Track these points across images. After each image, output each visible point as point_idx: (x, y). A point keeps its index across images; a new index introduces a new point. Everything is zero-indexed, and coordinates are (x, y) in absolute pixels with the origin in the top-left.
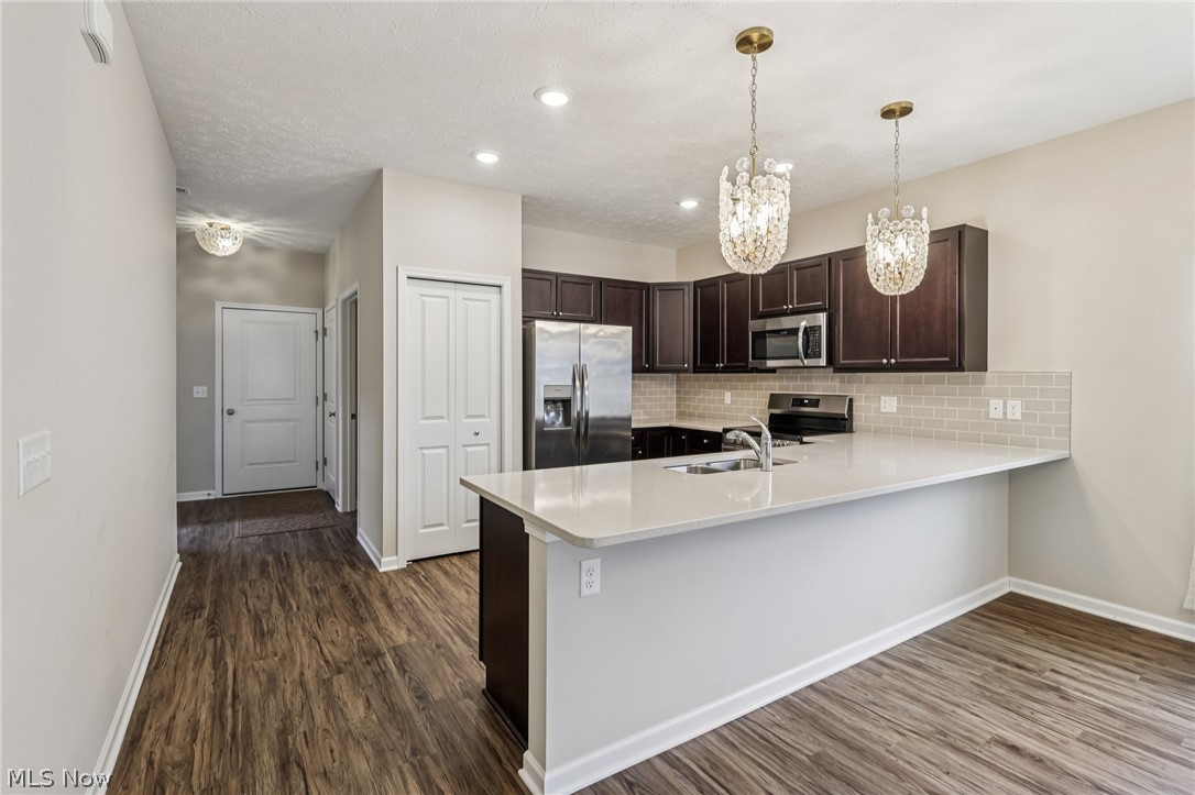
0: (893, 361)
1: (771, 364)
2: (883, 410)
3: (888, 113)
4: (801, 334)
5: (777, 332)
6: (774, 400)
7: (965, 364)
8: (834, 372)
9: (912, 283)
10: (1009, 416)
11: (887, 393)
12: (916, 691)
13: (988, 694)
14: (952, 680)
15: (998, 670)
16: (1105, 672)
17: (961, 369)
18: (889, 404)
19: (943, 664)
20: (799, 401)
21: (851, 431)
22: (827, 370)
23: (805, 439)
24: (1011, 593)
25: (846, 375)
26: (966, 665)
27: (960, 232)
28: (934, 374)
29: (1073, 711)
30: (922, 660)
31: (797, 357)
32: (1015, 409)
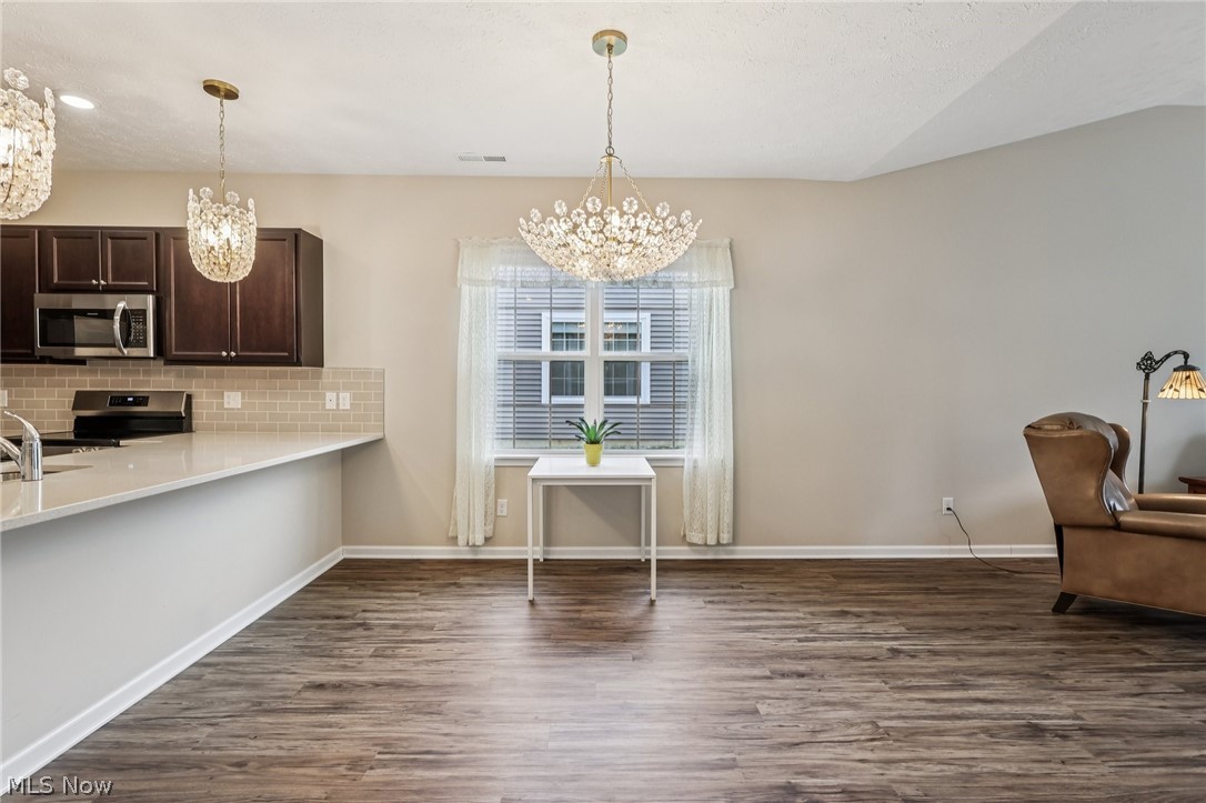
0: (233, 354)
1: (80, 352)
2: (226, 406)
3: (211, 88)
4: (117, 318)
5: (83, 313)
6: (82, 399)
7: (302, 359)
8: (165, 364)
9: (241, 273)
10: (341, 407)
11: (232, 389)
12: (238, 676)
13: (307, 650)
14: (277, 652)
15: (321, 627)
16: (399, 599)
17: (298, 363)
18: (233, 400)
19: (269, 641)
20: (119, 399)
21: (190, 430)
22: (157, 362)
23: (122, 442)
24: (345, 560)
25: (184, 368)
26: (293, 634)
27: (297, 235)
28: (278, 368)
29: (372, 636)
30: (251, 645)
31: (113, 345)
32: (345, 400)
